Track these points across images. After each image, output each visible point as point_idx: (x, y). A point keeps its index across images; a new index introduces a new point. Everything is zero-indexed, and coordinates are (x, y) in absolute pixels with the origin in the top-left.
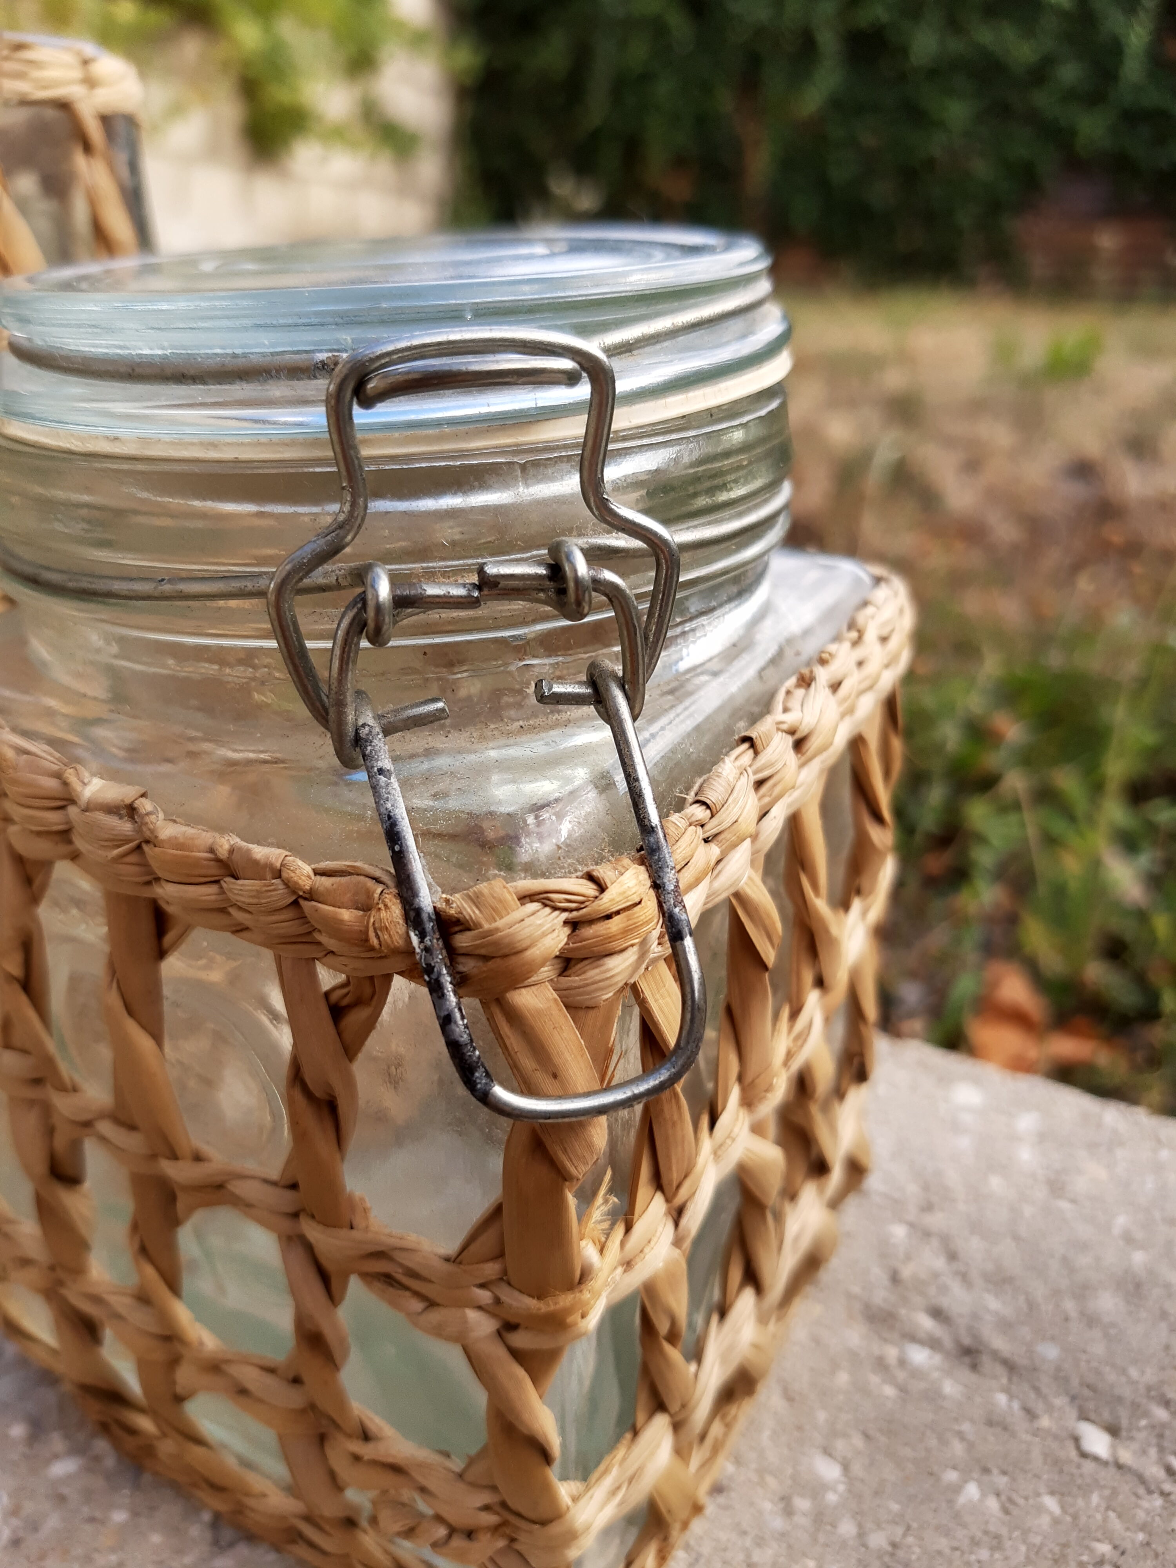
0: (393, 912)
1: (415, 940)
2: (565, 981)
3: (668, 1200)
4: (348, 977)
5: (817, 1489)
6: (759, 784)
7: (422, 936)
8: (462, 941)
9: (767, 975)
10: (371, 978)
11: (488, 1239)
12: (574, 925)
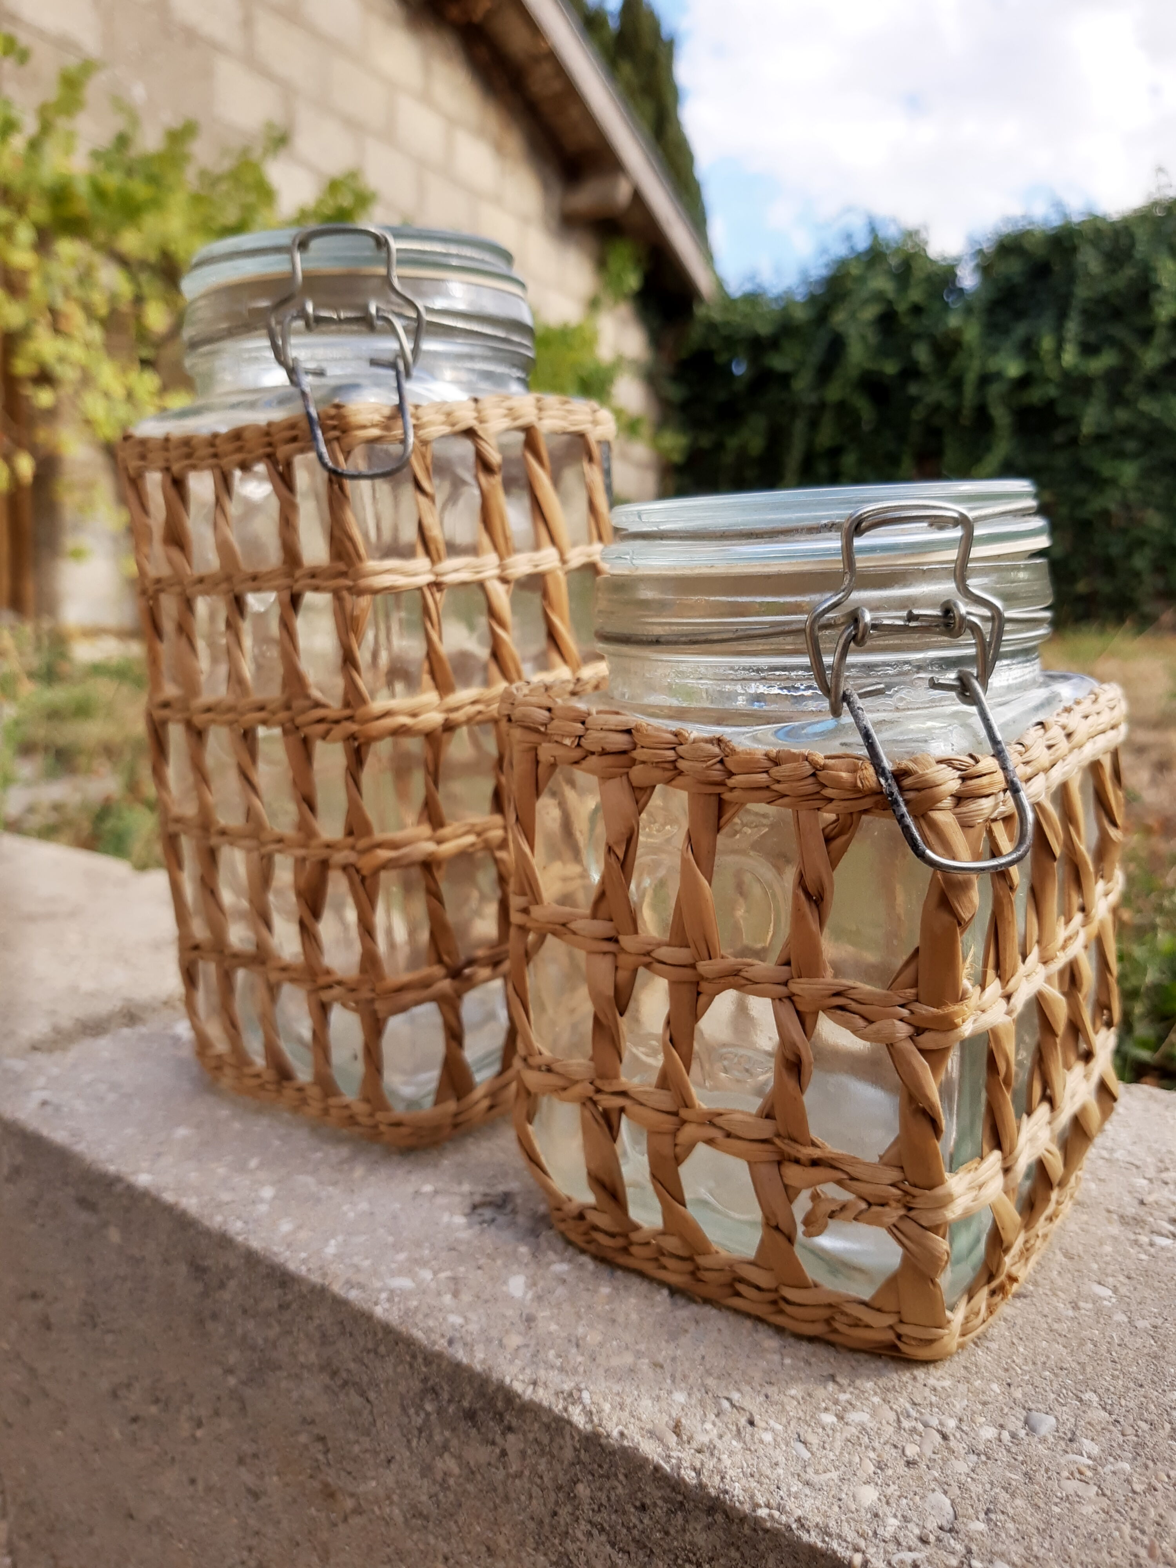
0: (870, 771)
1: (883, 781)
2: (958, 810)
3: (1003, 987)
4: (838, 815)
5: (1096, 1300)
6: (1050, 747)
7: (887, 780)
8: (907, 782)
9: (1056, 864)
10: (851, 814)
11: (910, 972)
12: (964, 779)
